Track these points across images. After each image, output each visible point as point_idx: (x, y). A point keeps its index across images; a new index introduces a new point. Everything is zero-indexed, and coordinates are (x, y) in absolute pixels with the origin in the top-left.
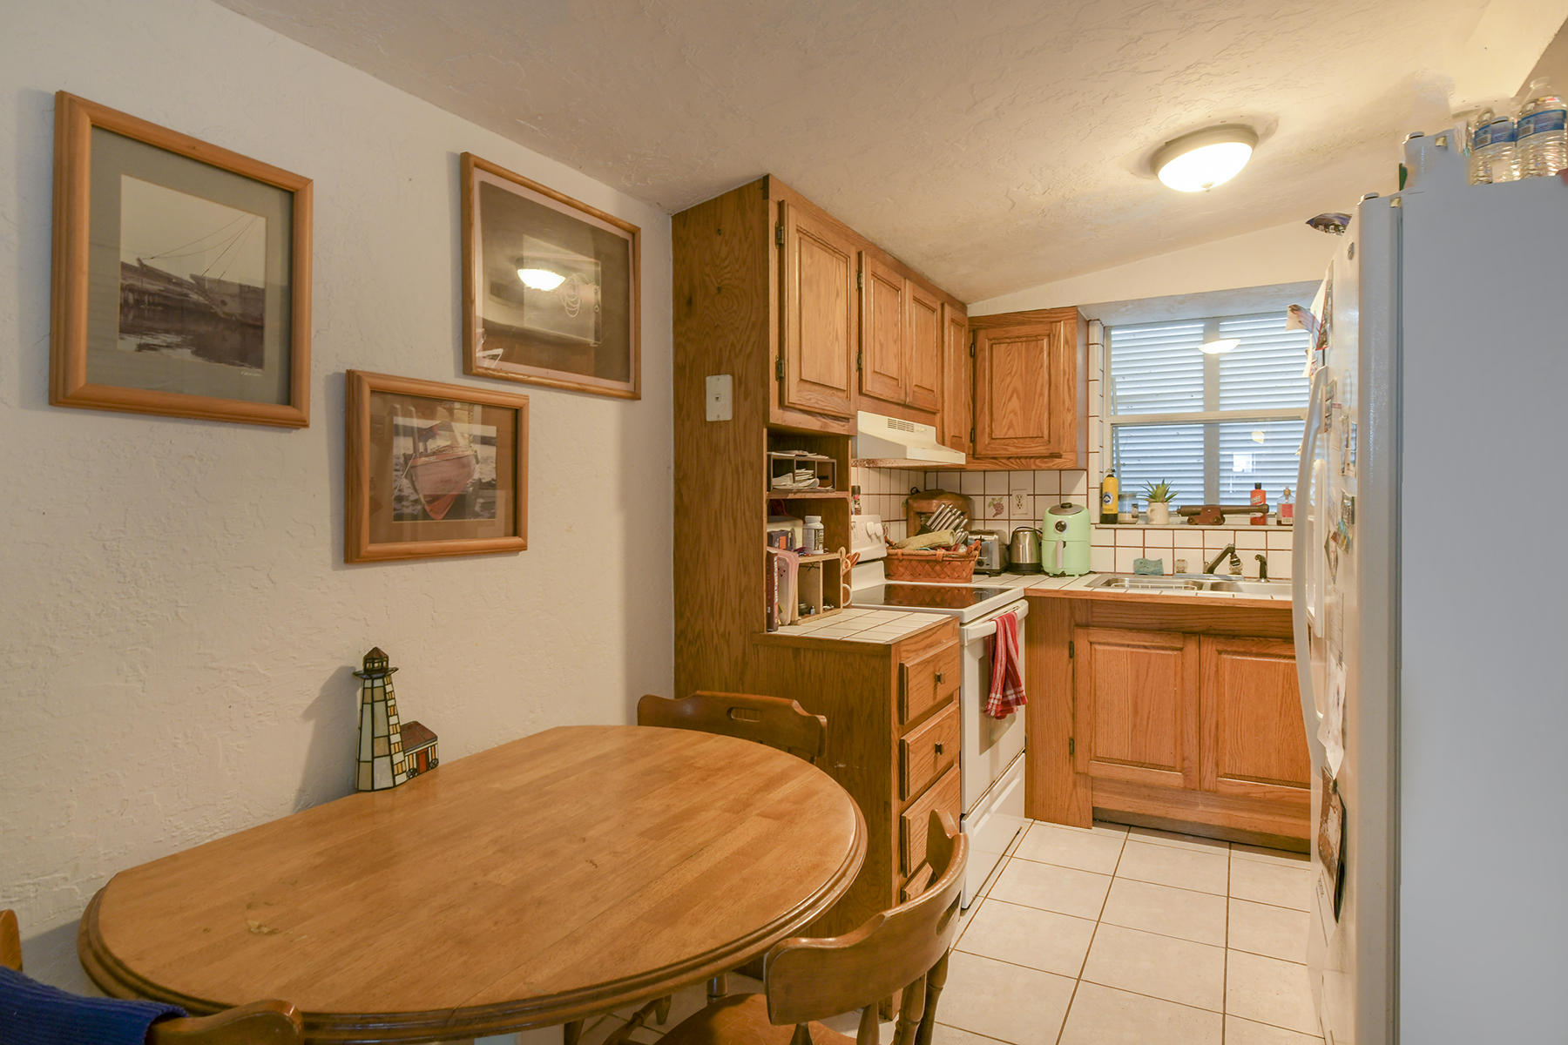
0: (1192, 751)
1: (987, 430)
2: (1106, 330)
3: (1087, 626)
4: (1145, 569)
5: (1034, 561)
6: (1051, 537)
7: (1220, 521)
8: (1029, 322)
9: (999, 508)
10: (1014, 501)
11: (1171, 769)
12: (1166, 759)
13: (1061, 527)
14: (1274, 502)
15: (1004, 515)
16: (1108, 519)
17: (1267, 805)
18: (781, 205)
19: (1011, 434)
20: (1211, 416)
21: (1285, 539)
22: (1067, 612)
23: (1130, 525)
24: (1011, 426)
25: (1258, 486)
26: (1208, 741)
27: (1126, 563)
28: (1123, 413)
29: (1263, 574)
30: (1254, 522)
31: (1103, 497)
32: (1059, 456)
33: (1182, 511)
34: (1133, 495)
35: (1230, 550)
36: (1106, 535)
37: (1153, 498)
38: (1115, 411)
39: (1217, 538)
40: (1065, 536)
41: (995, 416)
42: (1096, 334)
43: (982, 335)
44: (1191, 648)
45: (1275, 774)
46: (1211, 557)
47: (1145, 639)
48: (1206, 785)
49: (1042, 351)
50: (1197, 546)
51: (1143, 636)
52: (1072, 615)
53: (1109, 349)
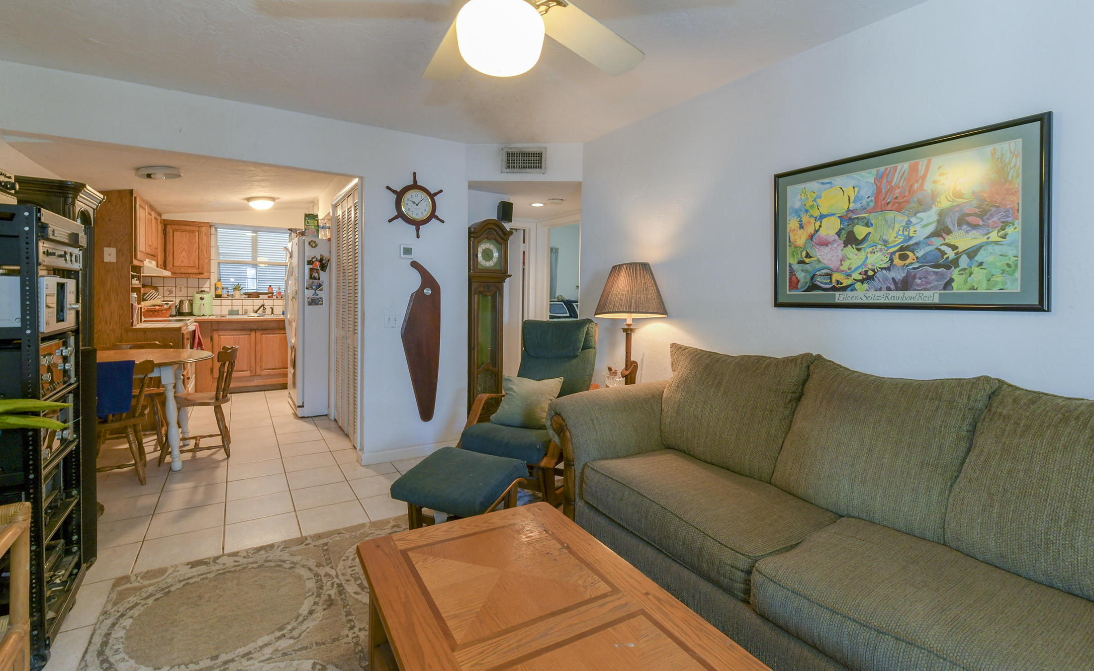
0: (253, 365)
1: (171, 263)
2: (216, 229)
3: (217, 330)
4: (231, 312)
5: (190, 311)
6: (197, 302)
7: (259, 297)
8: (190, 225)
9: (171, 292)
10: (178, 289)
11: (247, 371)
12: (245, 368)
13: (202, 299)
14: (275, 291)
15: (174, 294)
16: (218, 296)
17: (275, 376)
18: (135, 198)
19: (182, 265)
20: (254, 262)
21: (280, 302)
22: (210, 326)
23: (226, 299)
24: (182, 262)
25: (270, 286)
26: (258, 360)
27: (225, 311)
28: (222, 258)
29: (272, 313)
30: (269, 297)
31: (216, 289)
32: (202, 274)
33: (245, 294)
34: (227, 288)
35: (263, 305)
36: (218, 302)
37: (235, 289)
38: (219, 258)
39: (258, 302)
40: (203, 302)
41: (175, 258)
42: (213, 230)
43: (169, 227)
44: (253, 334)
45: (277, 367)
46: (256, 308)
47: (239, 332)
48: (258, 374)
49: (195, 236)
50: (251, 304)
51: (237, 332)
52: (212, 327)
53: (217, 235)
